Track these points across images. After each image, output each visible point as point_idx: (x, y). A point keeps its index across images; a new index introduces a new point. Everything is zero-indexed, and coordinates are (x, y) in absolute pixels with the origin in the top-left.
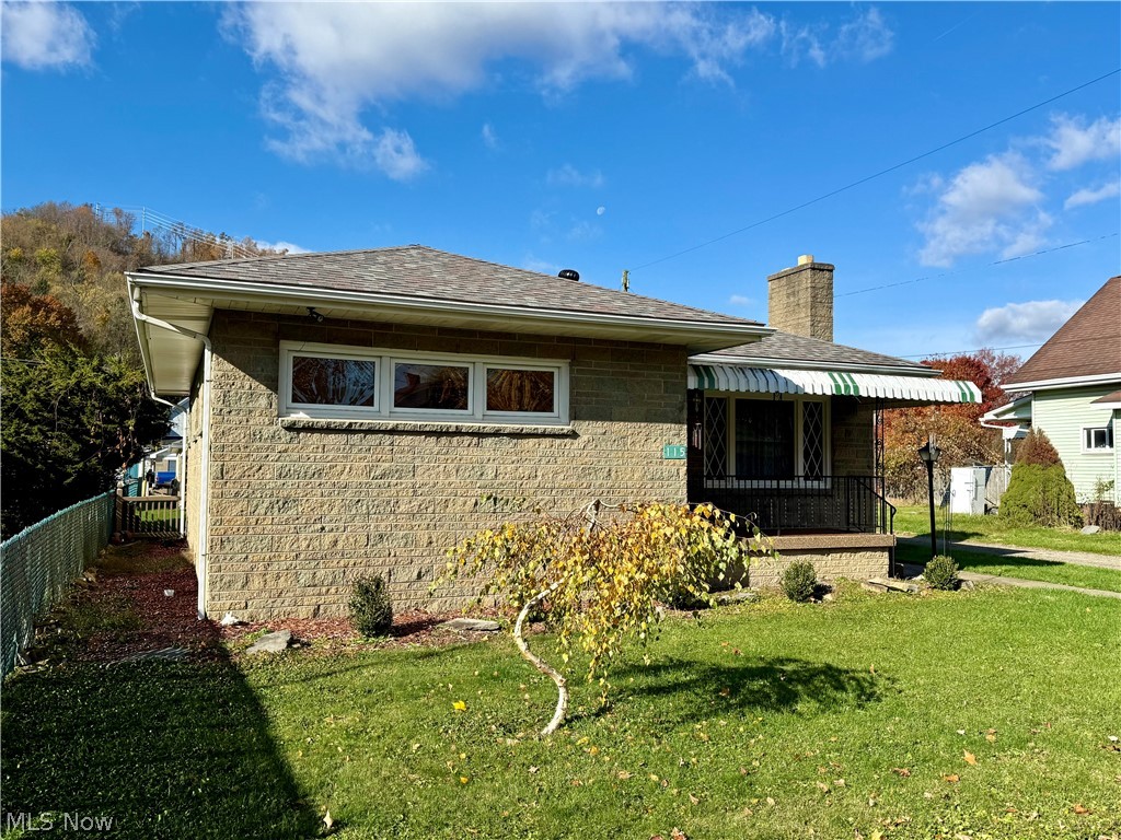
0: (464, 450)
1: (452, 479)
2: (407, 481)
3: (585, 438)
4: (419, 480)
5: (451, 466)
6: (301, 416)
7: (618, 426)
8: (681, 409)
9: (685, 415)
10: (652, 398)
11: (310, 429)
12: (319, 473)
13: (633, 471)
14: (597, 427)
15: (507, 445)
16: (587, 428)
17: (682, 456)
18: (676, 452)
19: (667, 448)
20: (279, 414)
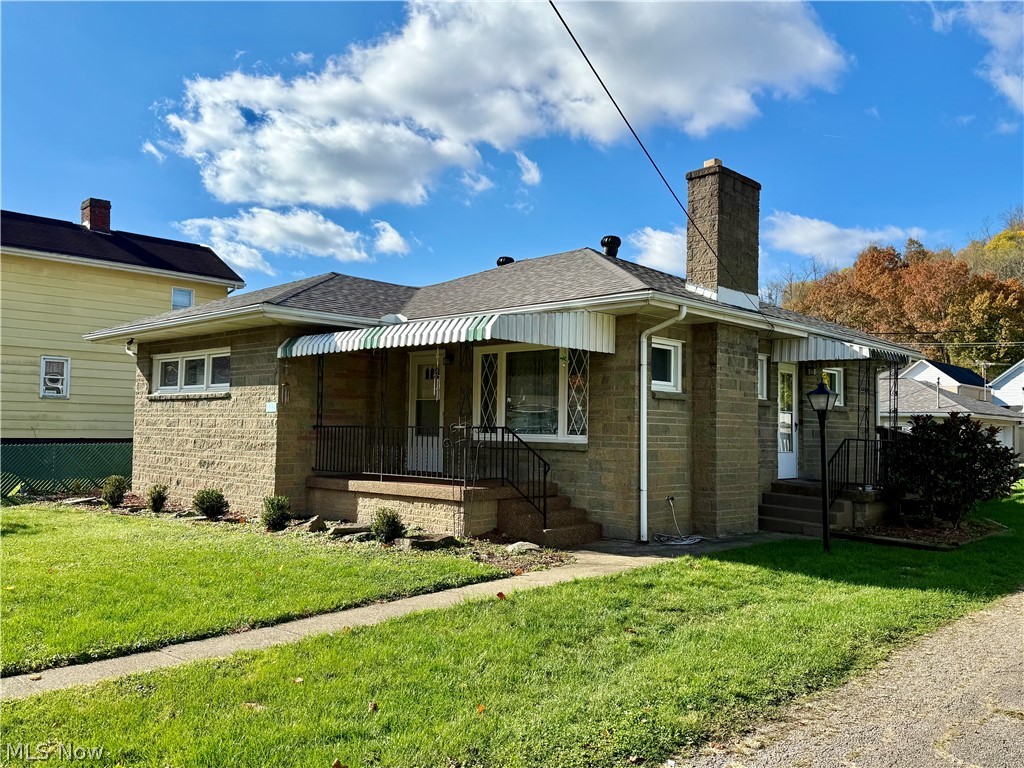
1: (189, 427)
2: (176, 428)
3: (233, 399)
4: (180, 427)
5: (189, 419)
7: (248, 389)
8: (275, 374)
9: (277, 378)
10: (262, 367)
11: (158, 400)
13: (253, 421)
14: (239, 391)
16: (235, 392)
17: (275, 410)
18: (272, 407)
19: (268, 404)
20: (150, 393)
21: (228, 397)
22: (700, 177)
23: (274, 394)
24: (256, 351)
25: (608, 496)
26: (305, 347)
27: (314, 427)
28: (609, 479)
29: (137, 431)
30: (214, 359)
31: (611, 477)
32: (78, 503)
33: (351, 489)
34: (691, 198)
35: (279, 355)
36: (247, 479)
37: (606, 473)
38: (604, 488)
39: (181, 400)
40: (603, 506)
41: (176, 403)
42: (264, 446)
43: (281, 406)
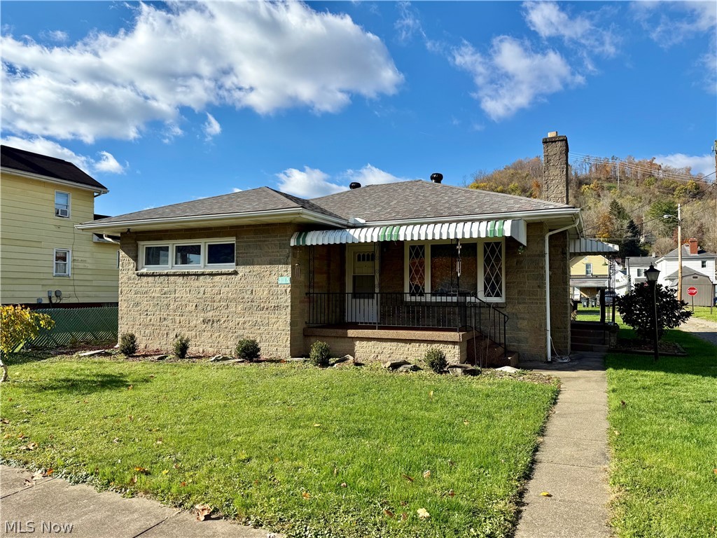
0: (193, 282)
1: (188, 295)
2: (173, 296)
3: (241, 274)
4: (177, 295)
5: (188, 289)
6: (144, 271)
7: (257, 268)
8: (288, 257)
9: (290, 260)
10: (273, 252)
11: (147, 275)
12: (146, 292)
13: (263, 291)
14: (247, 269)
15: (208, 279)
16: (242, 270)
17: (289, 282)
18: (285, 279)
19: (280, 278)
20: (137, 270)
21: (235, 273)
22: (552, 142)
23: (287, 271)
24: (265, 241)
25: (522, 335)
26: (313, 239)
27: (306, 294)
28: (523, 324)
29: (124, 298)
30: (209, 245)
31: (525, 323)
32: (93, 355)
33: (349, 335)
34: (546, 154)
35: (293, 243)
36: (260, 331)
37: (521, 321)
38: (520, 330)
39: (179, 275)
40: (519, 341)
41: (172, 278)
42: (277, 307)
43: (293, 280)
